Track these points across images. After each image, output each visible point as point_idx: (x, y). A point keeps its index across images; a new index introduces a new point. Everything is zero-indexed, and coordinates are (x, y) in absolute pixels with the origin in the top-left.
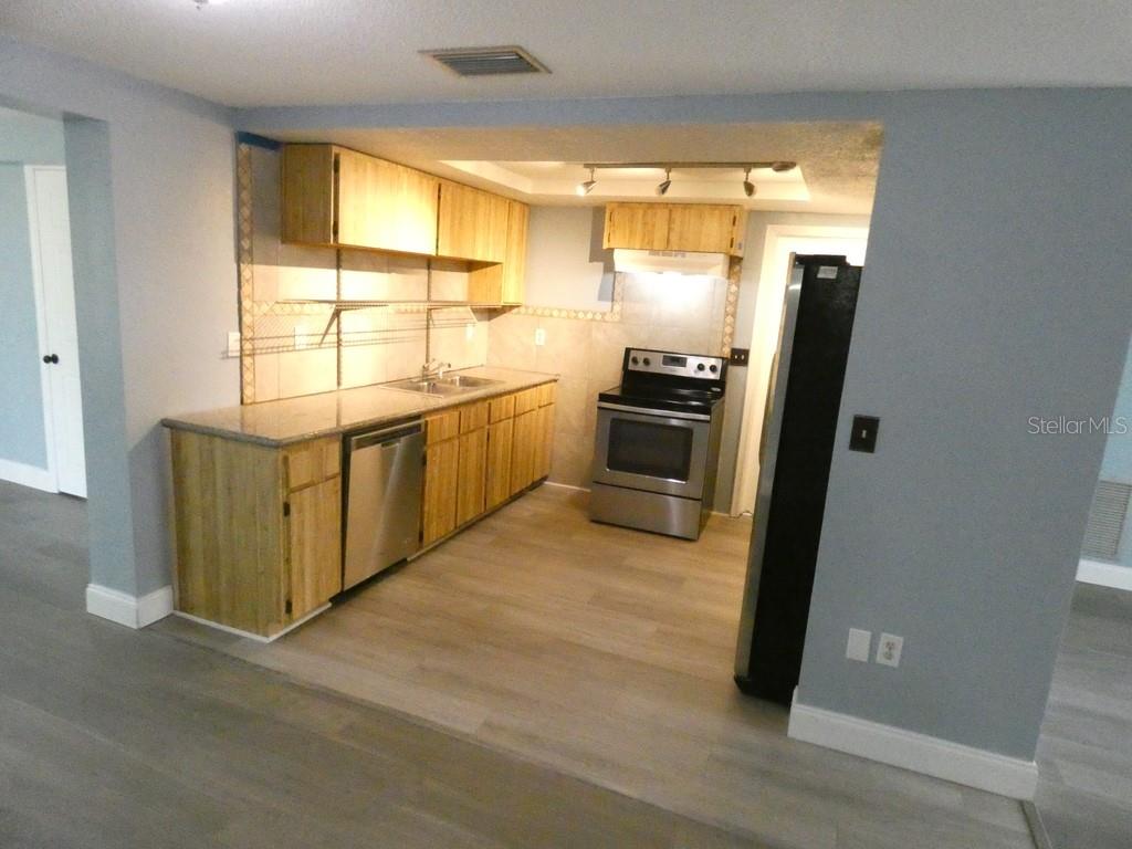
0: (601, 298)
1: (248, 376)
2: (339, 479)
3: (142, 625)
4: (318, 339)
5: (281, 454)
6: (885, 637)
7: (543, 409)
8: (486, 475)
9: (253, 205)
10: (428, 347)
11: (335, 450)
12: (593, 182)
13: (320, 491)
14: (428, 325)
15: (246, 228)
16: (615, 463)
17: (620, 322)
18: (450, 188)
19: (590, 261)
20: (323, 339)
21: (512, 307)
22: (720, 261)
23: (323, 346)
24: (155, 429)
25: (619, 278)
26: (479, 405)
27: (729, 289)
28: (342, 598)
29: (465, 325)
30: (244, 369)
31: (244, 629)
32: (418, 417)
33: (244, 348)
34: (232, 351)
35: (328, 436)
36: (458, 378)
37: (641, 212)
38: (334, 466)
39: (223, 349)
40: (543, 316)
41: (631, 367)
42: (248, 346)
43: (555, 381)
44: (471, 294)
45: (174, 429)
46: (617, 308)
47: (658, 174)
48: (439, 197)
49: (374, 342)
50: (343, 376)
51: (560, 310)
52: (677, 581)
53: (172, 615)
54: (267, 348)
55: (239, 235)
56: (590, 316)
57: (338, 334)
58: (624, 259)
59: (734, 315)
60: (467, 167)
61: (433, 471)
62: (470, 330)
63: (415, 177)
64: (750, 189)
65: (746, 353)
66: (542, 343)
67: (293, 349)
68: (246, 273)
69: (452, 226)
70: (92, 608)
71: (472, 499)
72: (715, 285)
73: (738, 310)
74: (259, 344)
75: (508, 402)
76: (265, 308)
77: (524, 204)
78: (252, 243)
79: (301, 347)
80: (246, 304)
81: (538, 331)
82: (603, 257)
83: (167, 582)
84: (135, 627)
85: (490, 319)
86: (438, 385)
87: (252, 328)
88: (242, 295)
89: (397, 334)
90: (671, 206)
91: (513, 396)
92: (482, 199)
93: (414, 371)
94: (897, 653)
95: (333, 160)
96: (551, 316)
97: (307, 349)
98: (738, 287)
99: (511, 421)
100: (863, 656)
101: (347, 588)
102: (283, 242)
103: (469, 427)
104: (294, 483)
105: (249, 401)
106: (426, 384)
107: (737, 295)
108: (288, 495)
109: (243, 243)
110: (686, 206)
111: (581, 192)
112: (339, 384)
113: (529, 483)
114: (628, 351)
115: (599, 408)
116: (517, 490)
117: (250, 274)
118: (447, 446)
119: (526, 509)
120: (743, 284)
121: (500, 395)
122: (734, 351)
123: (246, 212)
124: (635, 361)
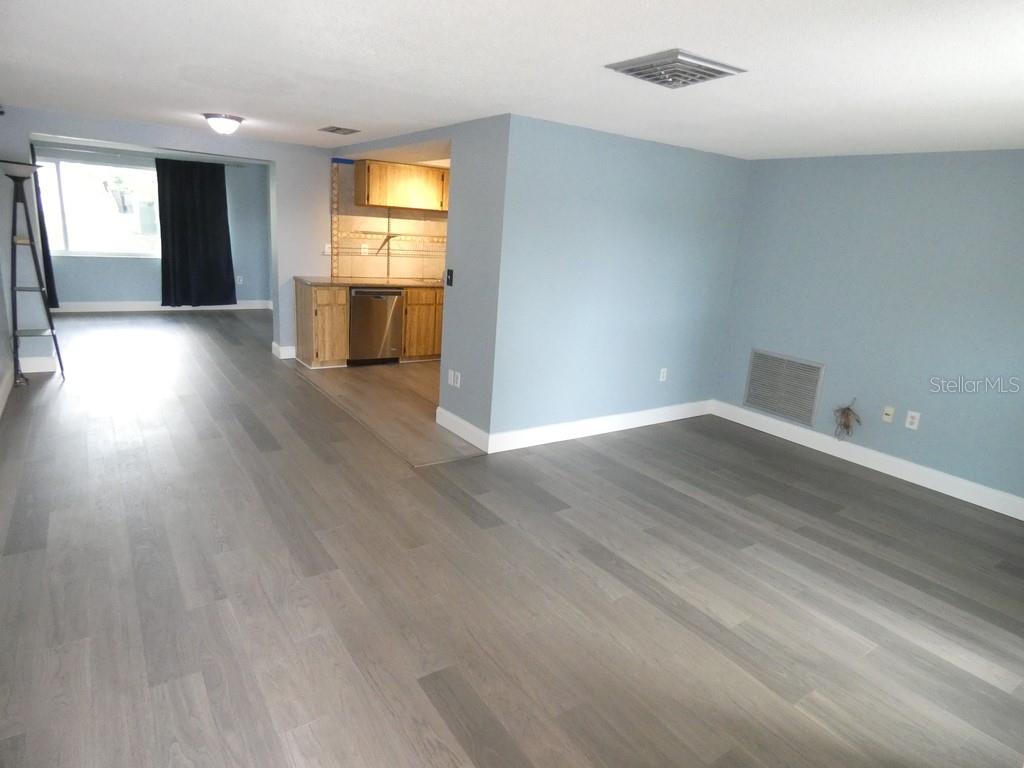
1: (335, 265)
2: (346, 307)
3: (282, 358)
4: (375, 251)
5: (313, 289)
9: (339, 189)
13: (335, 309)
15: (335, 199)
20: (378, 252)
23: (378, 255)
30: (333, 261)
32: (401, 288)
33: (333, 251)
34: (327, 253)
35: (339, 286)
38: (343, 300)
39: (323, 251)
42: (335, 251)
48: (443, 180)
49: (407, 256)
50: (391, 271)
54: (346, 253)
55: (332, 202)
57: (389, 249)
61: (412, 318)
63: (423, 170)
67: (360, 254)
68: (335, 219)
70: (275, 353)
74: (341, 250)
76: (345, 234)
78: (339, 206)
79: (364, 254)
80: (335, 232)
87: (338, 243)
88: (333, 228)
95: (367, 168)
97: (368, 255)
102: (355, 206)
104: (319, 302)
105: (335, 275)
108: (316, 307)
109: (334, 206)
112: (388, 275)
117: (337, 219)
118: (425, 307)
123: (335, 192)
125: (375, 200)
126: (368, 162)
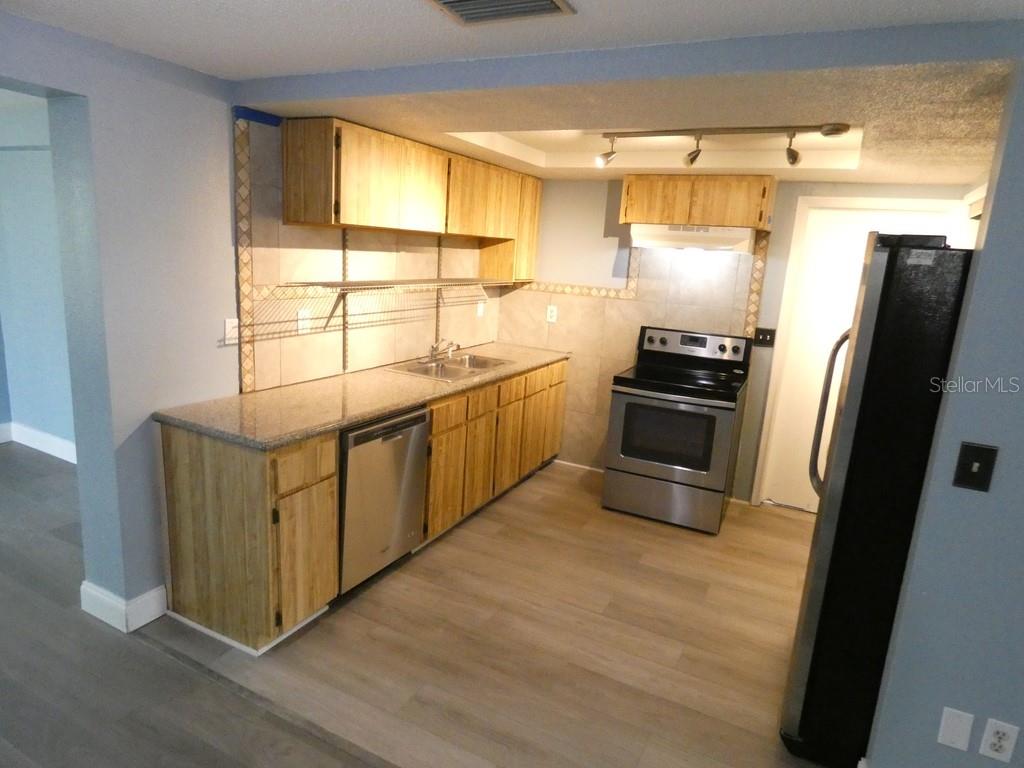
0: (615, 274)
1: (247, 364)
2: (335, 480)
3: (132, 629)
4: (323, 322)
5: (268, 458)
6: (993, 724)
7: (554, 388)
8: (494, 458)
9: (251, 185)
10: (437, 326)
11: (331, 447)
12: (613, 153)
13: (315, 494)
14: (438, 303)
15: (244, 209)
16: (629, 449)
17: (635, 299)
18: (461, 163)
19: (606, 236)
20: (328, 322)
21: (523, 284)
22: (746, 236)
23: (327, 329)
24: (146, 423)
25: (634, 252)
26: (489, 388)
27: (753, 265)
28: (340, 602)
29: (475, 303)
30: (243, 356)
31: (233, 638)
32: (423, 406)
33: (243, 335)
34: (229, 339)
35: (324, 434)
36: (467, 357)
37: (661, 184)
38: (329, 464)
39: (221, 337)
40: (554, 292)
41: (647, 346)
42: (247, 333)
43: (567, 359)
44: (482, 271)
45: (164, 424)
46: (633, 284)
47: (687, 142)
48: (449, 173)
49: (382, 323)
50: (349, 359)
51: (572, 287)
52: (700, 587)
53: (165, 615)
54: (268, 334)
55: (237, 217)
56: (603, 293)
57: (344, 315)
58: (640, 234)
59: (759, 293)
60: (478, 140)
61: (438, 459)
62: (481, 307)
63: (424, 151)
64: (793, 156)
65: (772, 333)
66: (554, 320)
67: (295, 333)
68: (245, 257)
69: (462, 205)
70: (86, 606)
71: (480, 485)
72: (739, 261)
73: (764, 288)
74: (259, 330)
75: (519, 383)
76: (265, 292)
77: (539, 179)
78: (251, 225)
79: (305, 332)
80: (245, 288)
81: (550, 308)
82: (620, 233)
83: (160, 581)
84: (125, 631)
85: (500, 296)
86: (446, 365)
87: (251, 313)
88: (240, 280)
89: (406, 314)
90: (693, 179)
91: (523, 377)
92: (493, 173)
93: (423, 352)
94: (1009, 745)
95: (334, 134)
96: (563, 292)
97: (311, 334)
98: (765, 262)
99: (521, 403)
100: (962, 744)
101: (343, 592)
102: (284, 224)
103: (477, 412)
104: (283, 488)
105: (249, 390)
106: (434, 365)
107: (763, 271)
108: (276, 502)
109: (240, 224)
110: (711, 177)
111: (599, 163)
112: (344, 367)
113: (539, 464)
114: (643, 329)
115: (613, 391)
116: (527, 472)
117: (249, 258)
118: (455, 432)
119: (536, 491)
120: (770, 260)
121: (510, 377)
122: (759, 331)
123: (244, 191)
124: (651, 340)
125: (351, 216)
126: (336, 123)
